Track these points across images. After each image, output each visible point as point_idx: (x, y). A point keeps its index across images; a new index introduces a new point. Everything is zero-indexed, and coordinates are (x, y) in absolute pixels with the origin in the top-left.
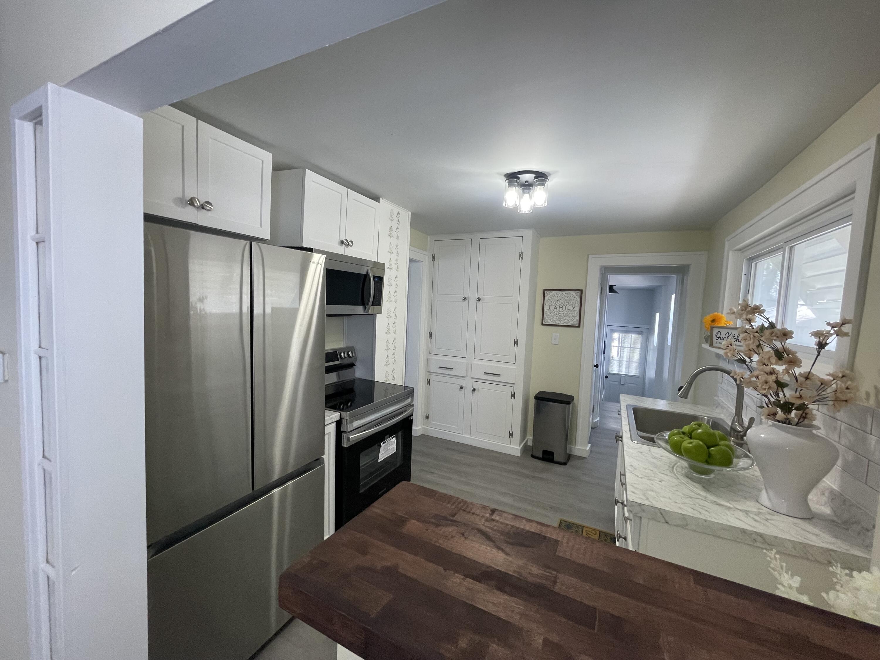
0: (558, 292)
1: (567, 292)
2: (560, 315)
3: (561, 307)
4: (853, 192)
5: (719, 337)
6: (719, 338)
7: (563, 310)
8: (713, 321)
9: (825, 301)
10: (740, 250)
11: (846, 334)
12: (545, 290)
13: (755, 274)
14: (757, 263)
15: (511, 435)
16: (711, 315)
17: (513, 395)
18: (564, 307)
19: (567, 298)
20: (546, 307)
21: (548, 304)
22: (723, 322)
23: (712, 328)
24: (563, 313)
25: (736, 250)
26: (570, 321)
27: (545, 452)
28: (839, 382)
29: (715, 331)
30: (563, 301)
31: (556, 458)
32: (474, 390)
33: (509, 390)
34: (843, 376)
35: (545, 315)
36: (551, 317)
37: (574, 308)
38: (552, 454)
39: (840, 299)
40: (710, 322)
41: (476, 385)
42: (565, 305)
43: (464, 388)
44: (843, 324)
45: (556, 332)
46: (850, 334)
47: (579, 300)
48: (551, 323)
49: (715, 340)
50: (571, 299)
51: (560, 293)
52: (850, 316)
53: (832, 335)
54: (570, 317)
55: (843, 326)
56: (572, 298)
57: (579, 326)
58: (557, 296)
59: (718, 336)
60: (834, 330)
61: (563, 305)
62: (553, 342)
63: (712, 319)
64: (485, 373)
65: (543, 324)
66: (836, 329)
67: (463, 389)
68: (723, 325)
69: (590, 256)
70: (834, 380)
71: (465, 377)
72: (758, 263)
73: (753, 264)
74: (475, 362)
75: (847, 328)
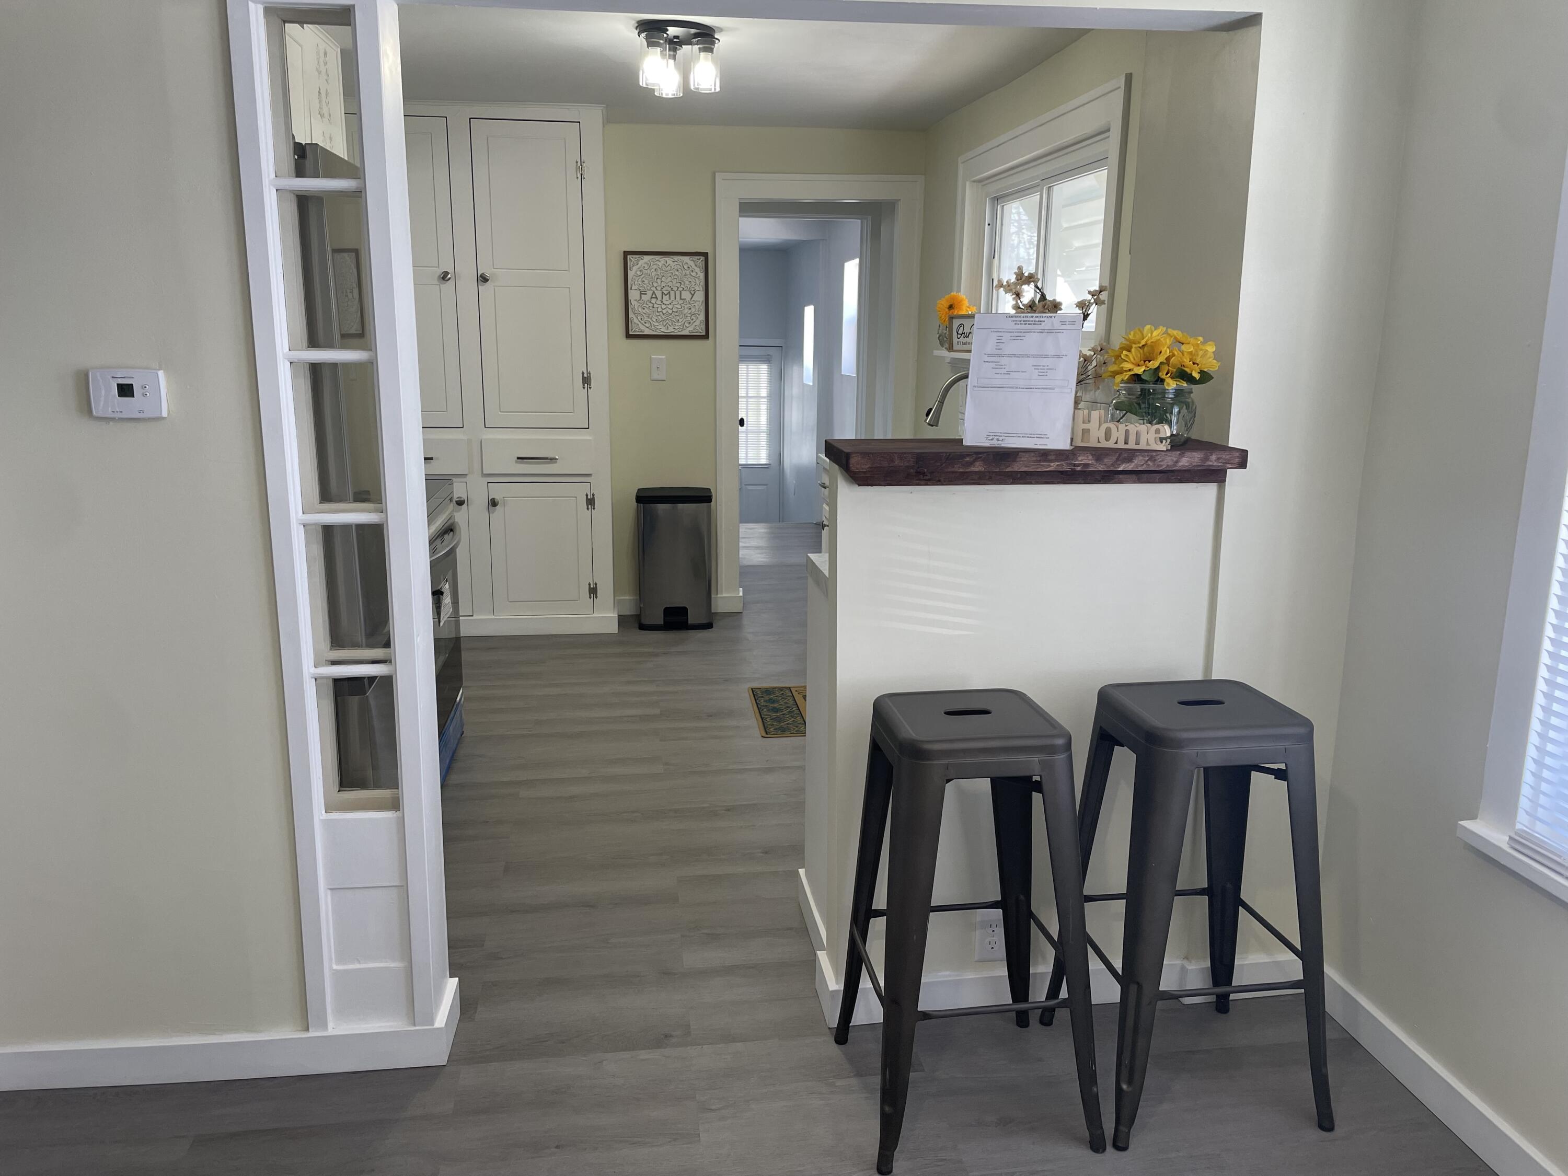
0: (657, 257)
1: (676, 258)
2: (664, 311)
3: (666, 293)
4: (1108, 130)
5: (963, 334)
6: (961, 334)
7: (670, 301)
8: (951, 307)
9: (1084, 269)
10: (980, 181)
11: (1103, 303)
12: (626, 254)
13: (1002, 224)
14: (1003, 206)
15: (593, 591)
16: (947, 297)
17: (591, 502)
18: (672, 293)
19: (677, 273)
20: (633, 295)
21: (636, 287)
22: (964, 308)
23: (951, 318)
24: (670, 307)
25: (974, 181)
26: (687, 325)
27: (669, 611)
28: (1099, 356)
29: (956, 323)
30: (669, 279)
31: (691, 620)
32: (493, 503)
33: (581, 491)
34: (1101, 350)
35: (631, 315)
36: (646, 318)
37: (693, 295)
38: (683, 611)
39: (1098, 266)
40: (947, 310)
41: (497, 492)
42: (675, 289)
43: (466, 502)
44: (1100, 292)
45: (660, 352)
46: (1106, 302)
47: (702, 276)
48: (647, 332)
49: (955, 340)
50: (686, 275)
51: (662, 260)
52: (1106, 283)
53: (1092, 304)
54: (686, 317)
55: (1101, 293)
56: (688, 272)
57: (706, 337)
58: (655, 267)
59: (960, 332)
60: (1094, 299)
61: (669, 289)
62: (655, 376)
63: (948, 305)
64: (518, 458)
65: (629, 336)
66: (1095, 297)
67: (465, 506)
68: (963, 312)
69: (719, 176)
70: (1094, 354)
71: (465, 475)
72: (1005, 206)
73: (999, 206)
74: (489, 435)
75: (1104, 296)
